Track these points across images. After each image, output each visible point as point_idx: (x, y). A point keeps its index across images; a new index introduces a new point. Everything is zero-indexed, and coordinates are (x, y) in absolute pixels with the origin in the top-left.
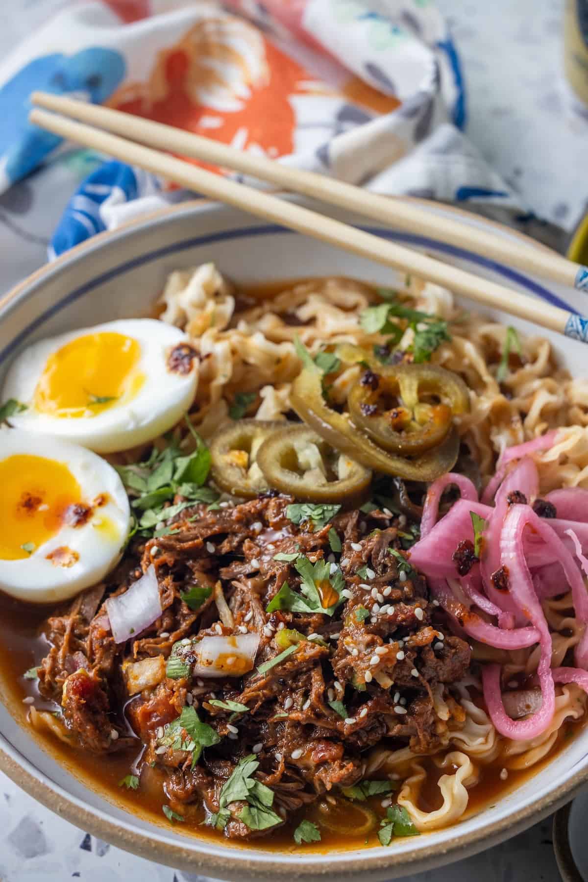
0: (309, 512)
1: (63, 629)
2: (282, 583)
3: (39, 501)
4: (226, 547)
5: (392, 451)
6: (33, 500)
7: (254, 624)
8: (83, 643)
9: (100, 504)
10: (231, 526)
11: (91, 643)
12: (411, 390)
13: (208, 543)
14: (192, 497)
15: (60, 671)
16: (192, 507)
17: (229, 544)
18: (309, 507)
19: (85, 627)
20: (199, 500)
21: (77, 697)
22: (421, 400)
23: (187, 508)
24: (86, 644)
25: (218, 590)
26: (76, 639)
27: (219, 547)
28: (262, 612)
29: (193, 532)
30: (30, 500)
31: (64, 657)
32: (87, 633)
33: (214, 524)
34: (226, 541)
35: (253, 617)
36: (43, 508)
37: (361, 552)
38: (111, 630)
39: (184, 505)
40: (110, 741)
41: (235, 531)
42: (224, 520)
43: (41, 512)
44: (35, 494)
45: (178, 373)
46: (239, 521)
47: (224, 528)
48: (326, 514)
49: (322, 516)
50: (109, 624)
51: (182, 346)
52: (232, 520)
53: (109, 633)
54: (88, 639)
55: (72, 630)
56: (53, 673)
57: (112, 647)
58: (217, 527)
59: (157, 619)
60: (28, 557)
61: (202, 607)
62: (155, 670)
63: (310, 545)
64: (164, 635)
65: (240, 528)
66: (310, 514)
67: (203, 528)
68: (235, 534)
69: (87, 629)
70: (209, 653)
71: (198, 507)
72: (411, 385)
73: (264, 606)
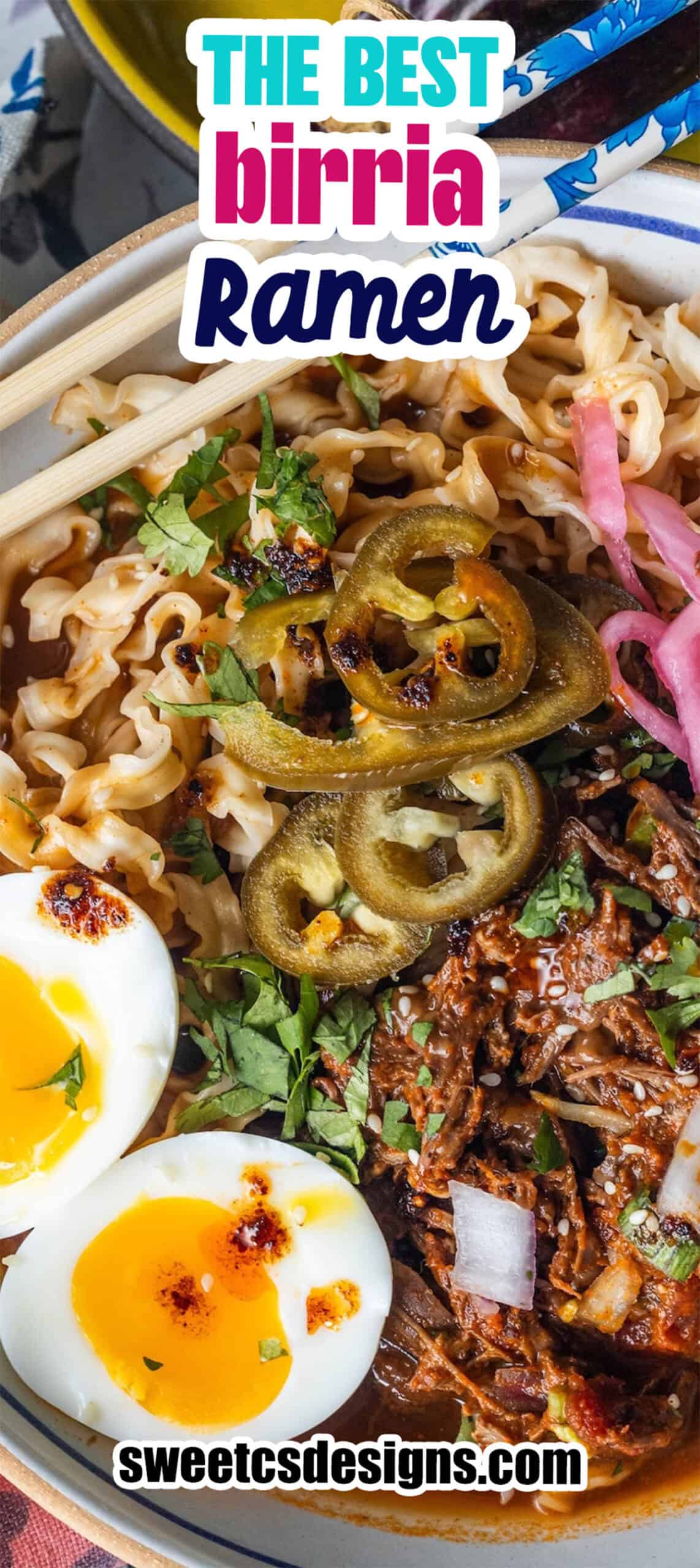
0: (555, 905)
1: (442, 1374)
2: (645, 1017)
3: (188, 1283)
4: (501, 1054)
5: (515, 706)
6: (181, 1292)
7: (657, 1090)
8: (484, 1356)
9: (264, 1191)
10: (475, 1026)
11: (492, 1342)
12: (402, 597)
13: (482, 1079)
14: (354, 1042)
15: (518, 1424)
16: (372, 1054)
17: (503, 1048)
18: (546, 899)
19: (460, 1338)
20: (365, 1036)
21: (612, 1434)
22: (431, 591)
23: (370, 1064)
24: (490, 1352)
25: (549, 1102)
26: (469, 1364)
27: (496, 1065)
28: (652, 1069)
29: (453, 1090)
30: (175, 1295)
31: (493, 1400)
32: (473, 1340)
33: (455, 1051)
34: (493, 1048)
35: (646, 1084)
36: (205, 1283)
37: (679, 872)
38: (500, 1304)
39: (362, 1065)
40: (677, 1413)
41: (485, 1023)
42: (458, 1030)
43: (212, 1289)
44: (172, 1282)
45: (109, 928)
46: (473, 1008)
47: (472, 1039)
48: (576, 881)
49: (577, 890)
50: (490, 1301)
51: (55, 890)
52: (465, 1018)
53: (505, 1309)
54: (483, 1343)
55: (455, 1361)
56: (516, 1437)
57: (529, 1319)
58: (465, 1049)
59: (537, 1225)
60: (290, 1361)
61: (564, 1145)
62: (627, 1282)
63: (625, 944)
64: (563, 1229)
65: (486, 1013)
66: (560, 905)
67: (454, 1072)
68: (488, 1027)
69: (466, 1337)
70: (690, 1198)
71: (378, 1044)
72: (394, 590)
73: (648, 1060)
